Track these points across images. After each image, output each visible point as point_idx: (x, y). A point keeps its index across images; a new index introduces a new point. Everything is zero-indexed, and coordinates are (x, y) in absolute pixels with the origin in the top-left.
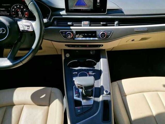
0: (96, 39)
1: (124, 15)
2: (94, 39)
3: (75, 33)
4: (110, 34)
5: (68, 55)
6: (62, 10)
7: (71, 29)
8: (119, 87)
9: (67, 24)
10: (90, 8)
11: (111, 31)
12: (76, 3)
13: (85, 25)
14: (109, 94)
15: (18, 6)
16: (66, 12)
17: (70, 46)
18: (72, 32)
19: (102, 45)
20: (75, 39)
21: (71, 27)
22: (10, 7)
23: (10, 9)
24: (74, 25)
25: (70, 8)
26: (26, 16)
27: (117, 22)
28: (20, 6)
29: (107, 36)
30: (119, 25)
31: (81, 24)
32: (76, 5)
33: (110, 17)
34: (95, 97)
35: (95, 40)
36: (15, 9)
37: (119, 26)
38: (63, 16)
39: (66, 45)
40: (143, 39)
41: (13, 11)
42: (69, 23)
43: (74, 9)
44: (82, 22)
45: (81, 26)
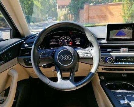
3: (114, 58)
7: (111, 55)
9: (107, 50)
10: (129, 37)
13: (123, 52)
15: (65, 38)
16: (107, 41)
17: (107, 69)
18: (112, 57)
21: (111, 53)
22: (59, 38)
23: (59, 40)
24: (113, 51)
25: (111, 37)
26: (70, 45)
28: (67, 37)
31: (120, 50)
32: (116, 35)
36: (63, 40)
38: (104, 45)
39: (103, 69)
41: (61, 41)
42: (108, 50)
43: (114, 39)
44: (121, 49)
45: (120, 52)
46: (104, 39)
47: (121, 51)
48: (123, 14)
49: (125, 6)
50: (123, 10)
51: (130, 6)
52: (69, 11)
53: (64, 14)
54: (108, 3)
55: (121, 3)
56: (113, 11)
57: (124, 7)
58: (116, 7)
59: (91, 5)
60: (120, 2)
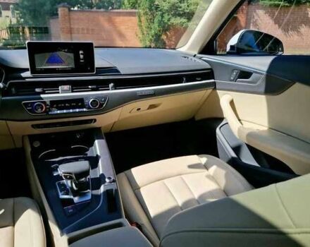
0: (85, 110)
1: (121, 75)
2: (81, 110)
3: (48, 103)
4: (105, 101)
5: (37, 144)
6: (25, 70)
7: (41, 98)
8: (128, 178)
9: (34, 90)
10: (70, 66)
11: (105, 97)
12: (47, 60)
13: (64, 91)
14: (114, 181)
16: (32, 73)
18: (44, 103)
19: (95, 120)
20: (50, 113)
21: (42, 96)
24: (47, 92)
25: (38, 67)
27: (112, 84)
29: (101, 105)
30: (115, 87)
31: (58, 90)
32: (47, 62)
33: (101, 78)
34: (93, 189)
35: (84, 112)
37: (116, 89)
38: (27, 80)
39: (33, 126)
40: (152, 107)
42: (37, 90)
44: (60, 87)
45: (58, 93)
46: (27, 70)
47: (60, 91)
48: (141, 36)
49: (143, 18)
50: (140, 26)
51: (151, 19)
52: (21, 18)
53: (8, 26)
54: (113, 9)
55: (135, 13)
56: (122, 28)
57: (140, 21)
58: (126, 18)
59: (76, 8)
60: (134, 10)
